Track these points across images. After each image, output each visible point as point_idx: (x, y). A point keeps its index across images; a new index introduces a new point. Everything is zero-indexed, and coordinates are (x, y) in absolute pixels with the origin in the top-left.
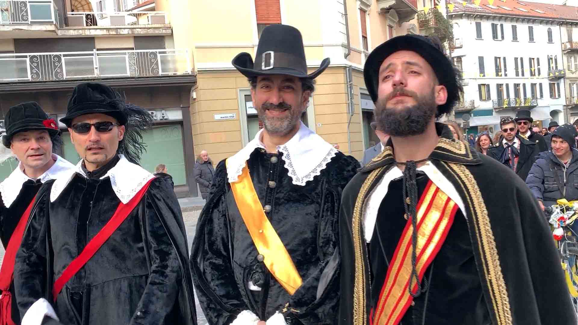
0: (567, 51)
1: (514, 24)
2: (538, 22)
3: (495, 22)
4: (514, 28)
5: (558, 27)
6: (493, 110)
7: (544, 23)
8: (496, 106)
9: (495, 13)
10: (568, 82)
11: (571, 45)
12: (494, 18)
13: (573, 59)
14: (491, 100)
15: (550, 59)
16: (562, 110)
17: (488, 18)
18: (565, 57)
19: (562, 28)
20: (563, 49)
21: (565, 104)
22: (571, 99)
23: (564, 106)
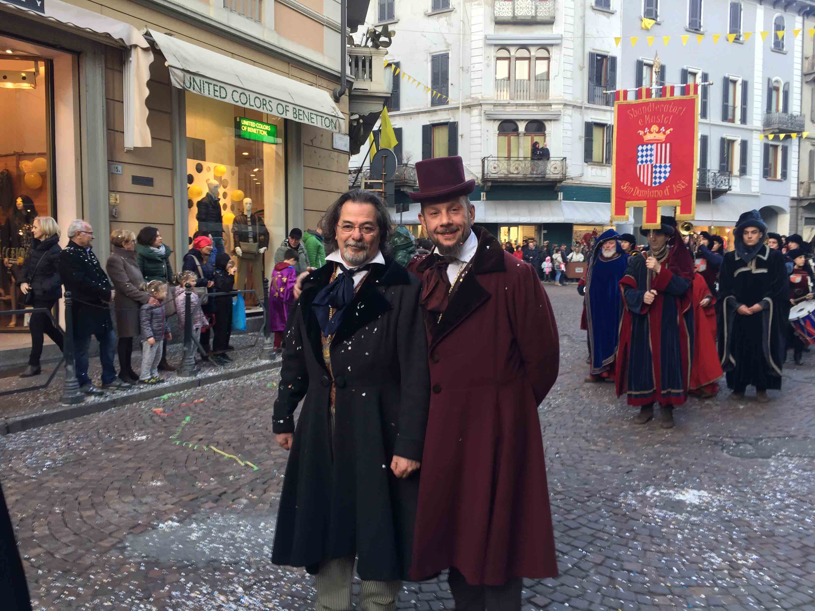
5: (799, 18)
6: (610, 190)
10: (808, 146)
15: (772, 89)
18: (808, 89)
19: (807, 22)
20: (805, 71)
21: (794, 195)
22: (809, 184)
23: (793, 199)
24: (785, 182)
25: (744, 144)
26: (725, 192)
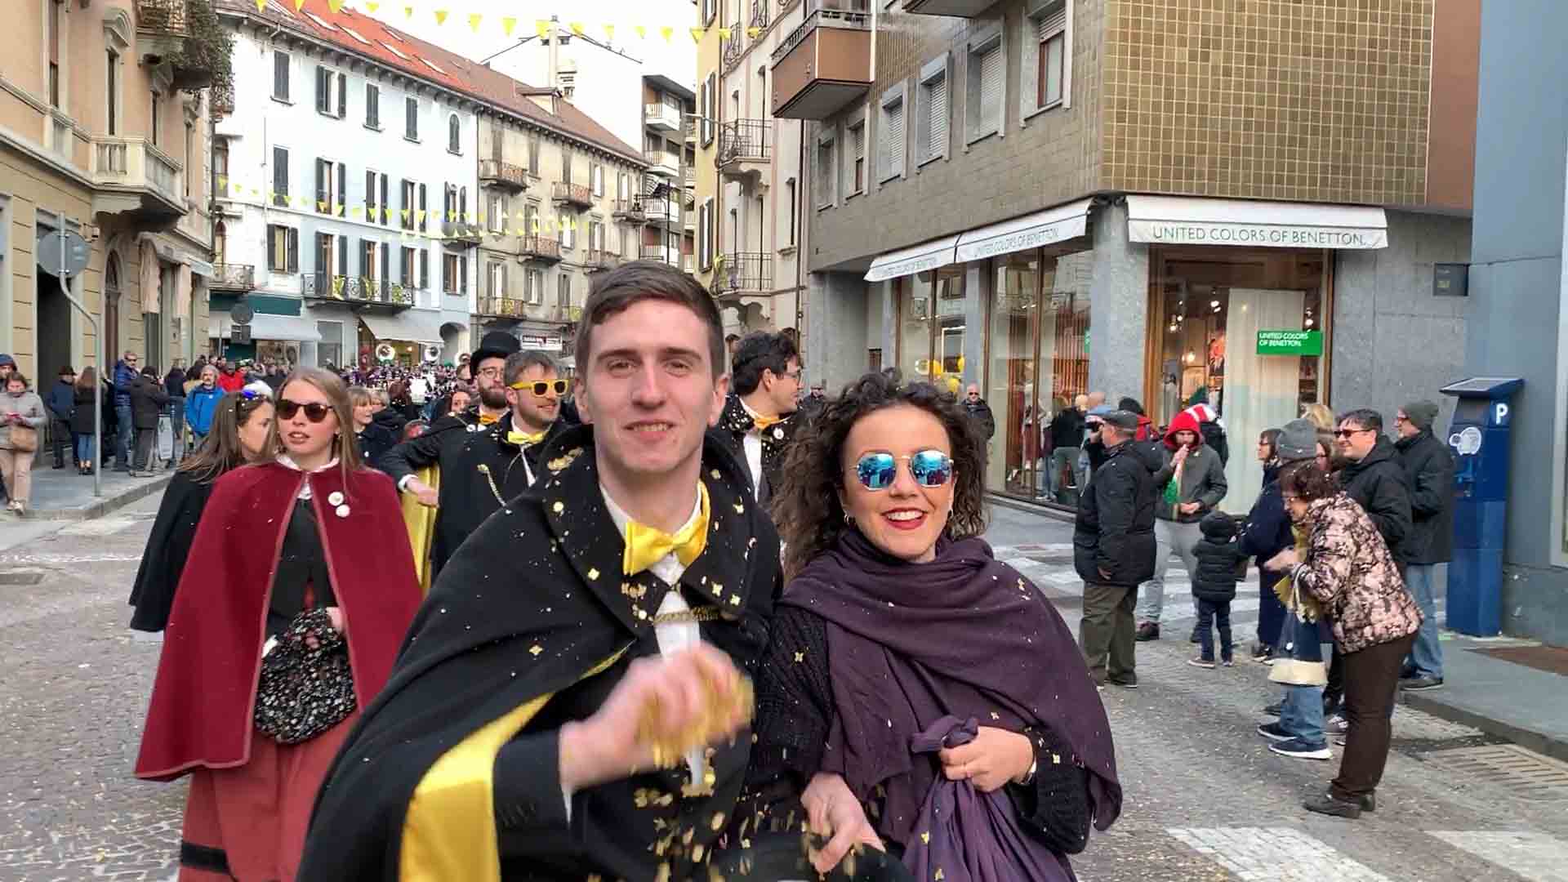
0: (487, 183)
1: (375, 82)
2: (429, 94)
3: (328, 66)
4: (372, 95)
5: (473, 118)
6: (300, 302)
7: (444, 99)
8: (311, 292)
9: (330, 41)
10: (485, 258)
11: (499, 171)
12: (325, 53)
13: (499, 204)
14: (299, 275)
15: (449, 194)
16: (468, 327)
17: (309, 48)
18: (483, 196)
19: (482, 123)
20: (481, 176)
21: (474, 311)
22: (488, 300)
23: (472, 316)
24: (465, 297)
25: (424, 254)
26: (408, 307)
